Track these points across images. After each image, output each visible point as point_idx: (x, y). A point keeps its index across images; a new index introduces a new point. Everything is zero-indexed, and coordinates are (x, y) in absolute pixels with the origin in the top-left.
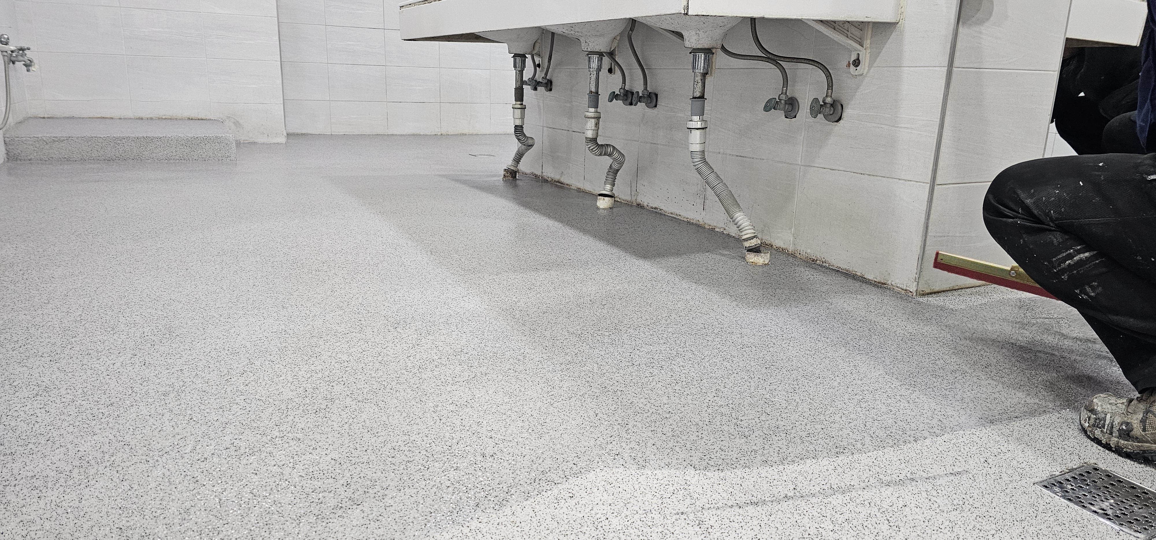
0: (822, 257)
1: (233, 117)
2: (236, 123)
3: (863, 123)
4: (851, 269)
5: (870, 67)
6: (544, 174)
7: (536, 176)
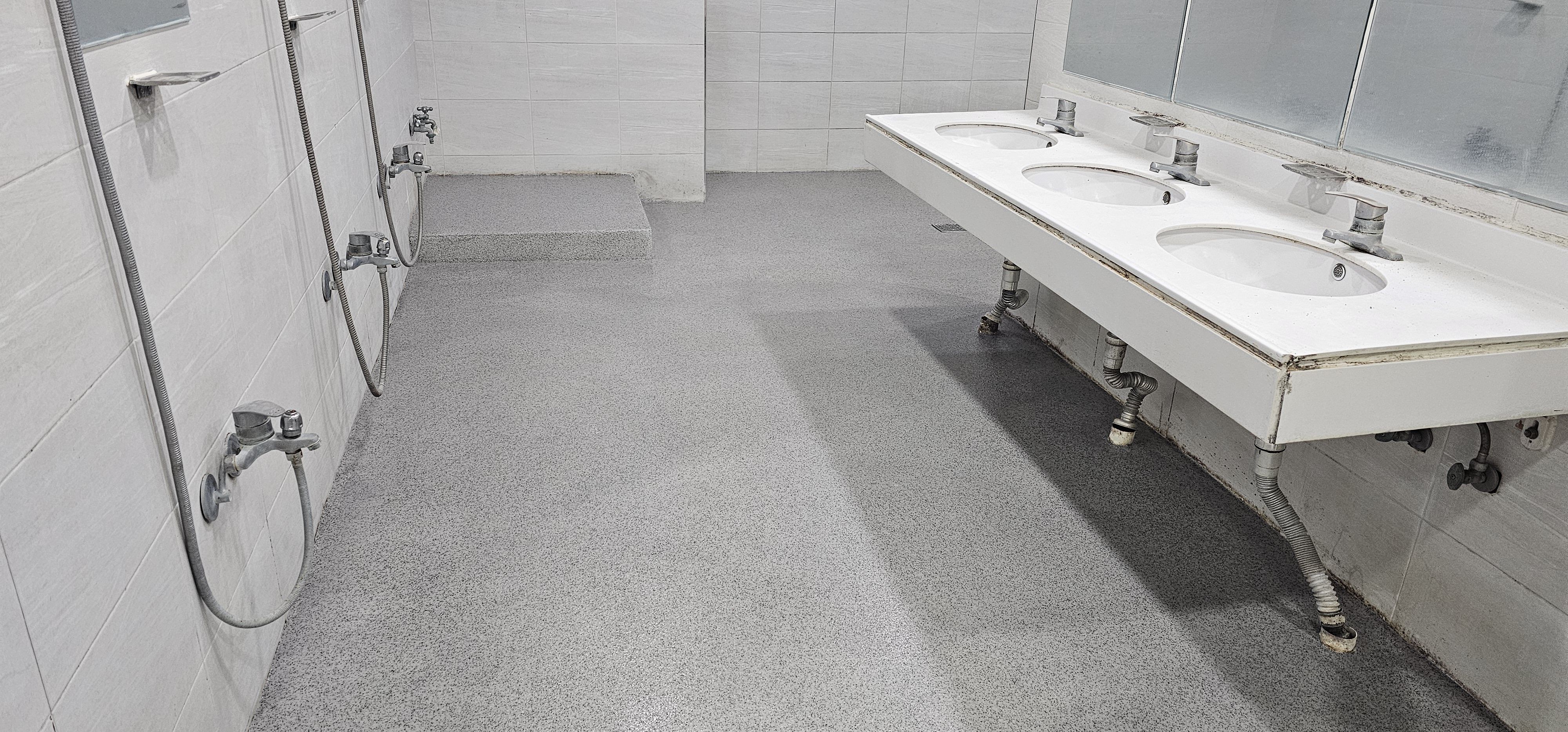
0: (1437, 656)
1: (646, 171)
2: (649, 179)
3: (1529, 515)
4: (1479, 695)
5: (1553, 446)
6: (1037, 329)
7: (1025, 325)
